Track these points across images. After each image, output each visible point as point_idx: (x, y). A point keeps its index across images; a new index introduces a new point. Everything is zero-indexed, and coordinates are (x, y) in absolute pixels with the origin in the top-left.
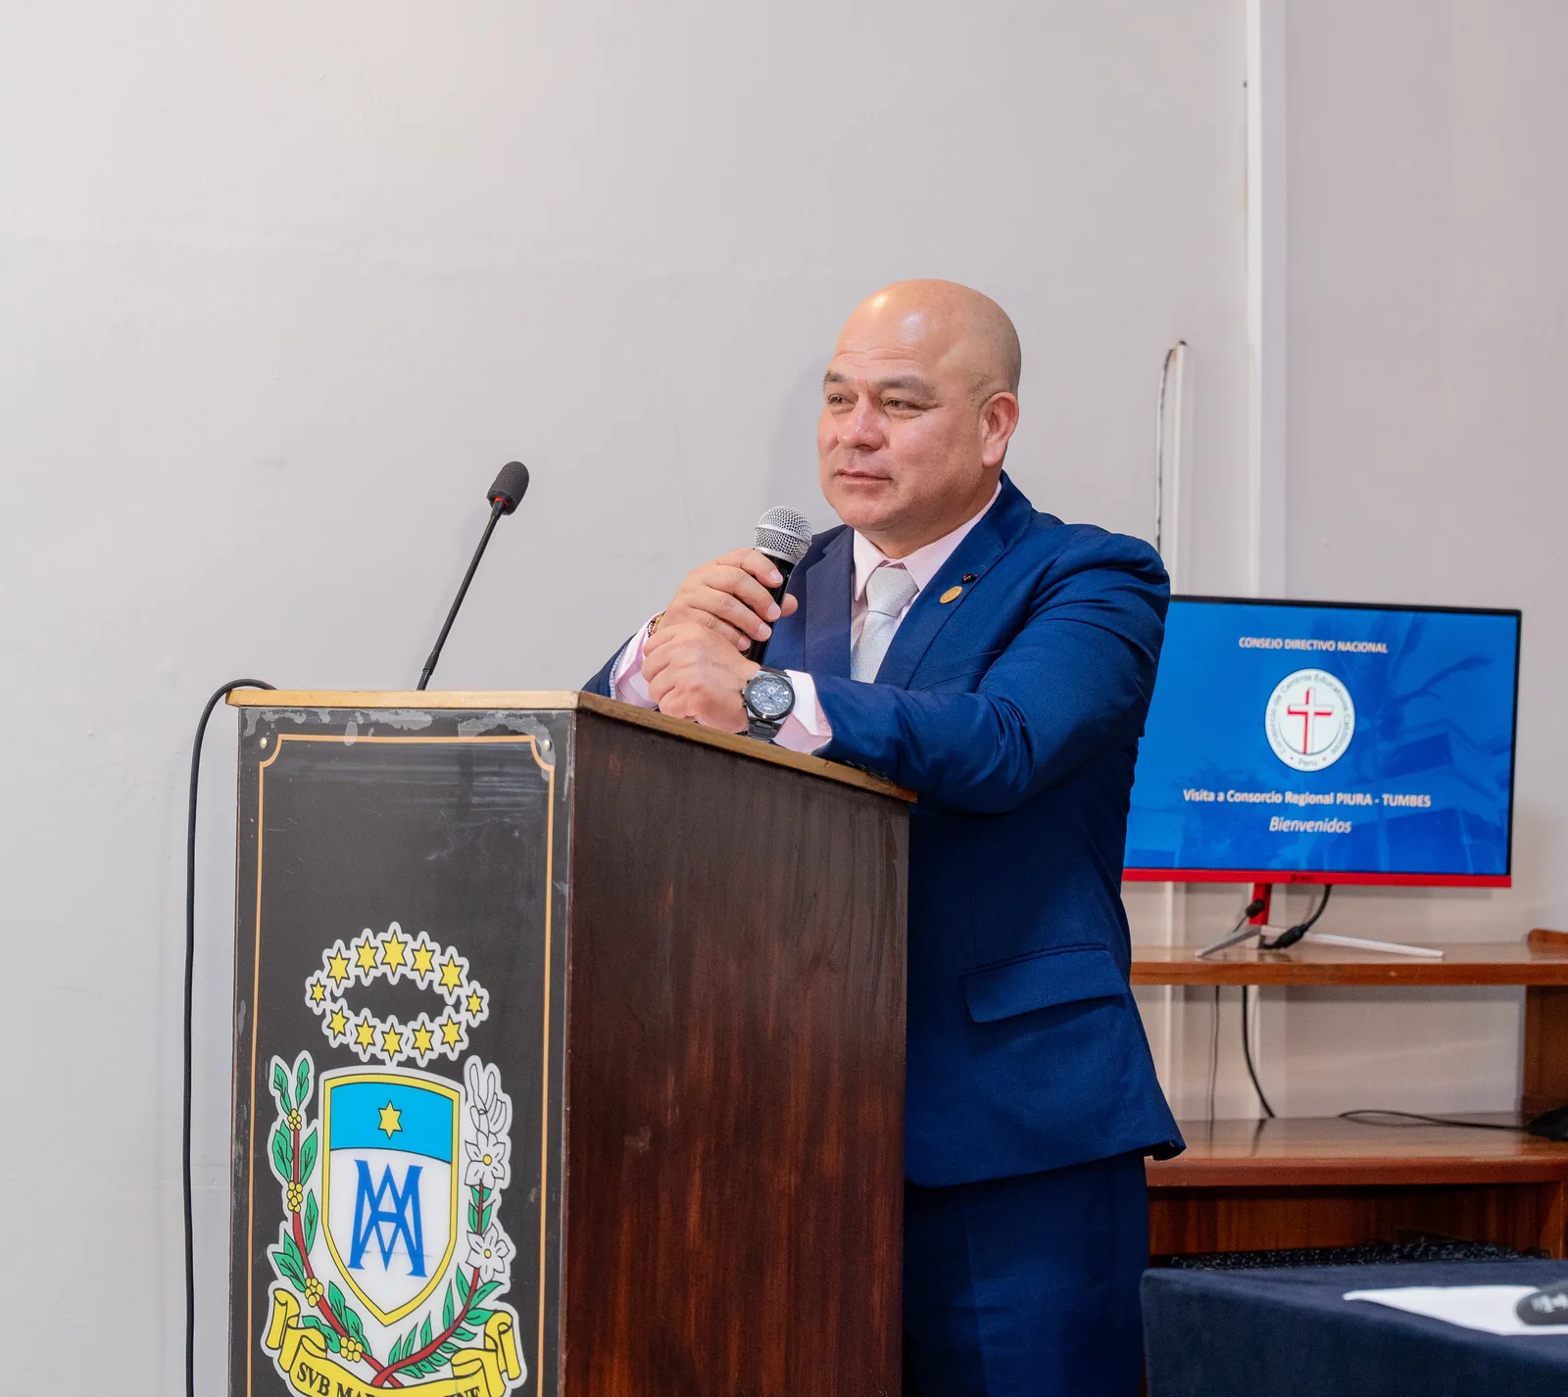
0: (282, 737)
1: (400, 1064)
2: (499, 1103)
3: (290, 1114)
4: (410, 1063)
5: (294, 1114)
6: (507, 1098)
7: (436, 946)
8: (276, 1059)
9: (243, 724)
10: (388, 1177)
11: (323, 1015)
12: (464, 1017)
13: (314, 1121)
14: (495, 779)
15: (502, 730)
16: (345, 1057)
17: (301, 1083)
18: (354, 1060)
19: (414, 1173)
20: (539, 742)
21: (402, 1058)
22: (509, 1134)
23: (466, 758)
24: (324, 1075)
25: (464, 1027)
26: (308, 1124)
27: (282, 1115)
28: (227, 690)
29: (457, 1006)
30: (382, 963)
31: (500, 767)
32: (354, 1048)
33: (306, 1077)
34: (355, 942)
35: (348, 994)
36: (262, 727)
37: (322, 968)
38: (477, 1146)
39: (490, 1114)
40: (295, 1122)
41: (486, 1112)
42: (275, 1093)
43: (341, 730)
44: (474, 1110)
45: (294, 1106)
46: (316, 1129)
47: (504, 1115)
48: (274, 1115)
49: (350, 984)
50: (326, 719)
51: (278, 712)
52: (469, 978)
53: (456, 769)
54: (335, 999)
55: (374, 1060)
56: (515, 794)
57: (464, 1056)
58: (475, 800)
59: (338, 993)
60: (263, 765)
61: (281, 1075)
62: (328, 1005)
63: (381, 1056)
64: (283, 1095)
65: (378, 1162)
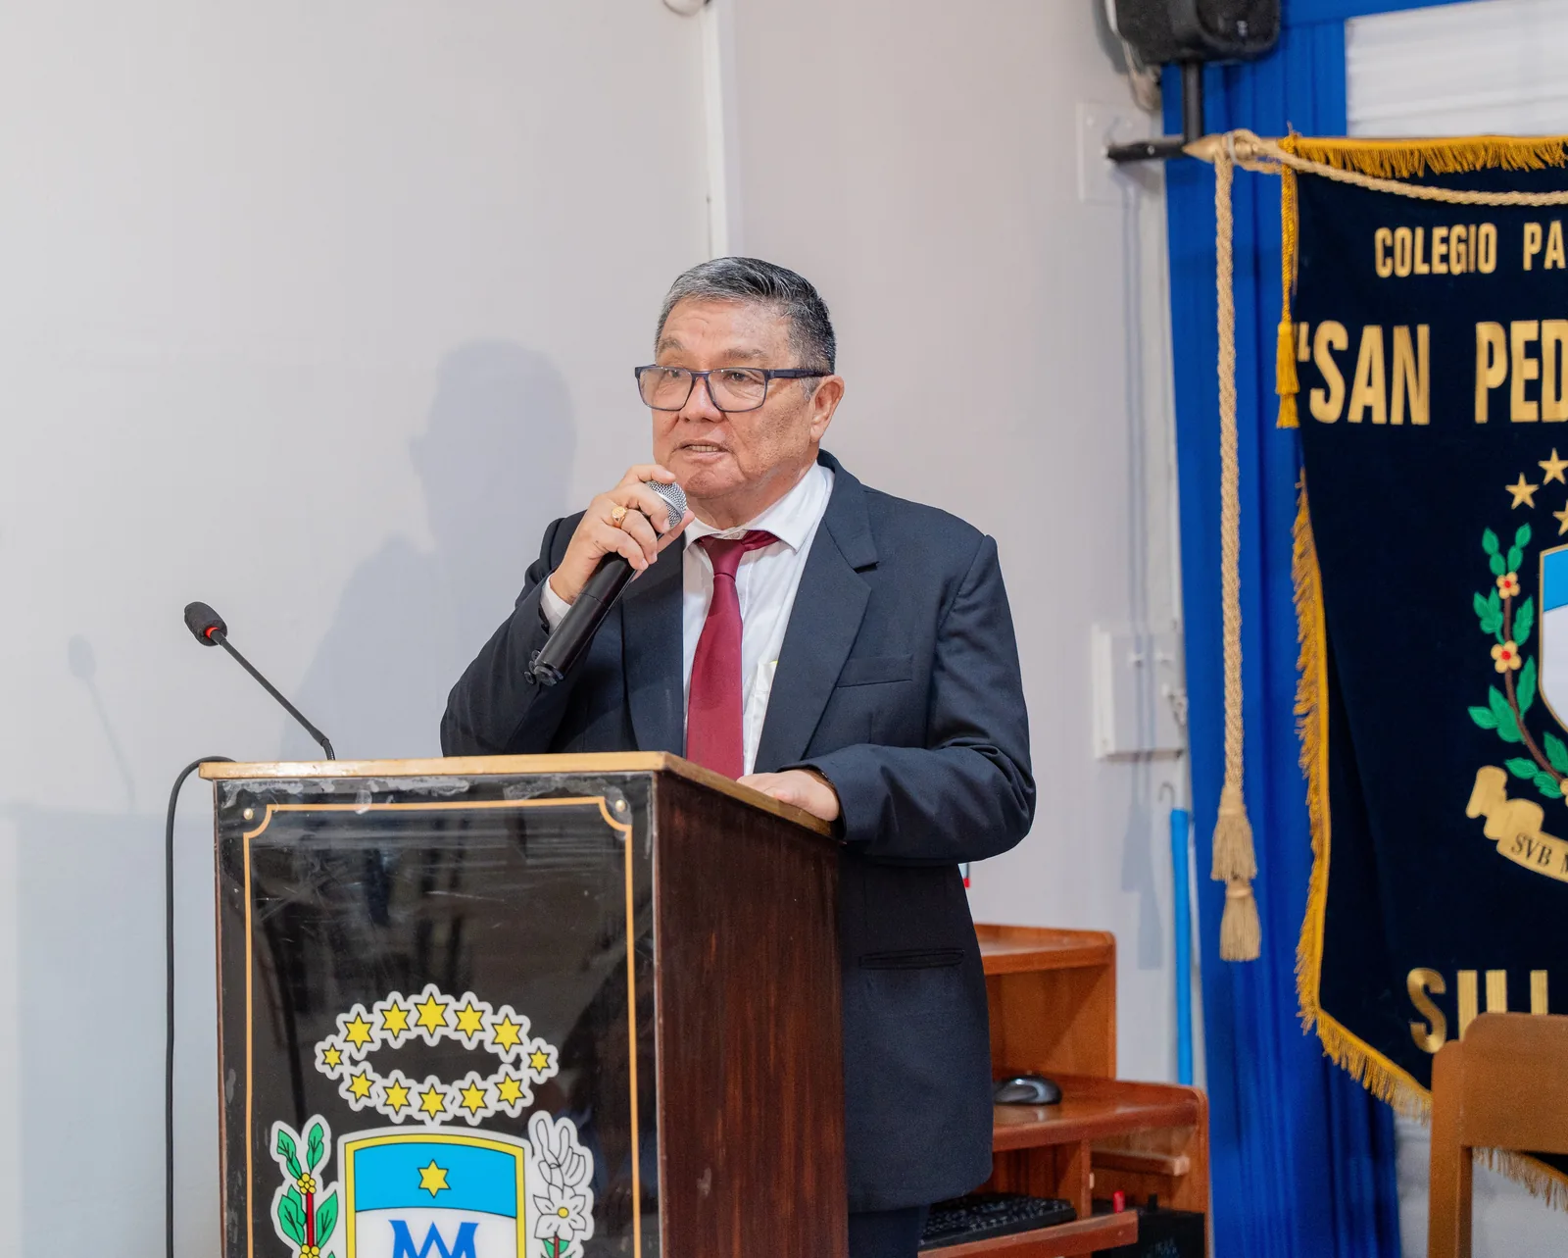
0: (270, 808)
1: (444, 1123)
2: (576, 1157)
3: (301, 1178)
4: (458, 1121)
5: (306, 1178)
6: (586, 1152)
7: (487, 1007)
8: (279, 1126)
9: (221, 796)
10: (434, 1235)
11: (341, 1079)
12: (525, 1073)
13: (333, 1186)
14: (555, 840)
15: (563, 793)
16: (372, 1118)
17: (313, 1148)
18: (386, 1121)
19: (467, 1232)
20: (610, 803)
21: (448, 1117)
22: (590, 1186)
23: (519, 822)
24: (342, 1139)
25: (526, 1083)
26: (325, 1186)
27: (289, 1180)
28: (195, 765)
29: (517, 1064)
30: (416, 1025)
31: (561, 828)
32: (382, 1110)
33: (321, 1141)
34: (378, 1005)
35: (370, 1057)
36: (246, 798)
37: (336, 1032)
38: (549, 1199)
39: (564, 1168)
40: (307, 1186)
41: (559, 1166)
42: (281, 1159)
43: (351, 798)
44: (544, 1166)
45: (305, 1168)
46: (335, 1192)
47: (583, 1166)
48: (281, 1180)
49: (376, 1047)
50: (330, 789)
51: (265, 783)
52: (531, 1035)
53: (504, 832)
54: (354, 1063)
55: (409, 1120)
56: (582, 855)
57: (528, 1112)
58: (530, 862)
59: (358, 1056)
60: (247, 836)
61: (286, 1140)
62: (347, 1069)
63: (418, 1116)
64: (290, 1160)
65: (419, 1222)
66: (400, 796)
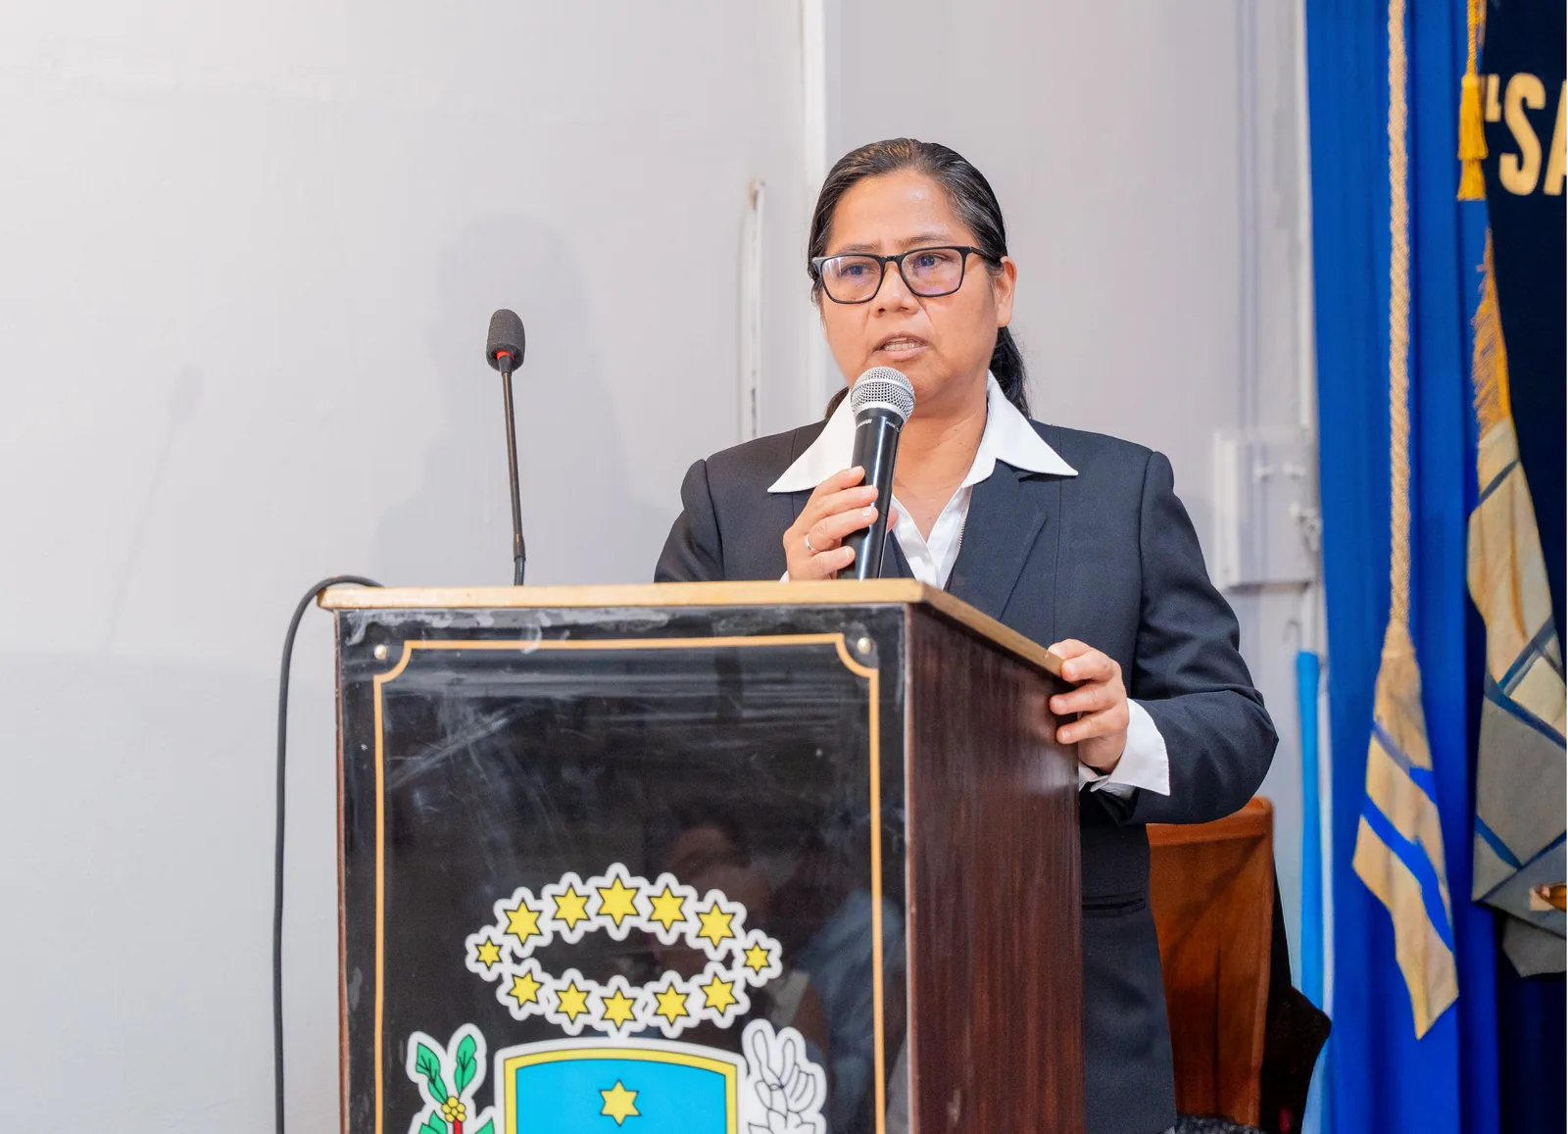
0: (409, 645)
1: (633, 1035)
2: (803, 1076)
3: (446, 1102)
4: (654, 1033)
5: (453, 1102)
6: (818, 1071)
7: (690, 891)
8: (417, 1038)
9: (345, 629)
11: (500, 980)
12: (739, 974)
13: (488, 1112)
14: (779, 687)
15: (790, 629)
16: (538, 1029)
17: (463, 1066)
18: (557, 1032)
20: (851, 642)
21: (639, 1027)
22: (822, 1111)
23: (727, 664)
24: (501, 1055)
25: (740, 986)
26: (478, 1112)
27: (431, 1104)
28: (320, 591)
29: (728, 961)
30: (598, 914)
31: (788, 673)
32: (553, 1019)
33: (473, 1057)
34: (548, 890)
35: (538, 953)
36: (377, 632)
37: (494, 922)
38: (769, 1128)
39: (788, 1090)
40: (455, 1112)
41: (782, 1087)
42: (419, 1079)
43: (515, 633)
44: (762, 1087)
45: (452, 1090)
46: (491, 1120)
47: (815, 1084)
48: (418, 1104)
49: (545, 941)
50: (487, 622)
51: (403, 615)
52: (748, 927)
53: (714, 677)
54: (517, 960)
55: (588, 1031)
56: (813, 705)
57: (740, 1022)
58: (747, 713)
59: (521, 953)
60: (379, 680)
61: (428, 1055)
62: (507, 968)
63: (599, 1026)
64: (432, 1080)
66: (578, 631)
